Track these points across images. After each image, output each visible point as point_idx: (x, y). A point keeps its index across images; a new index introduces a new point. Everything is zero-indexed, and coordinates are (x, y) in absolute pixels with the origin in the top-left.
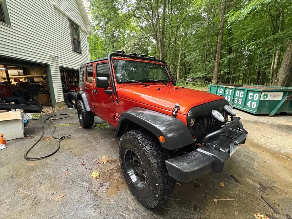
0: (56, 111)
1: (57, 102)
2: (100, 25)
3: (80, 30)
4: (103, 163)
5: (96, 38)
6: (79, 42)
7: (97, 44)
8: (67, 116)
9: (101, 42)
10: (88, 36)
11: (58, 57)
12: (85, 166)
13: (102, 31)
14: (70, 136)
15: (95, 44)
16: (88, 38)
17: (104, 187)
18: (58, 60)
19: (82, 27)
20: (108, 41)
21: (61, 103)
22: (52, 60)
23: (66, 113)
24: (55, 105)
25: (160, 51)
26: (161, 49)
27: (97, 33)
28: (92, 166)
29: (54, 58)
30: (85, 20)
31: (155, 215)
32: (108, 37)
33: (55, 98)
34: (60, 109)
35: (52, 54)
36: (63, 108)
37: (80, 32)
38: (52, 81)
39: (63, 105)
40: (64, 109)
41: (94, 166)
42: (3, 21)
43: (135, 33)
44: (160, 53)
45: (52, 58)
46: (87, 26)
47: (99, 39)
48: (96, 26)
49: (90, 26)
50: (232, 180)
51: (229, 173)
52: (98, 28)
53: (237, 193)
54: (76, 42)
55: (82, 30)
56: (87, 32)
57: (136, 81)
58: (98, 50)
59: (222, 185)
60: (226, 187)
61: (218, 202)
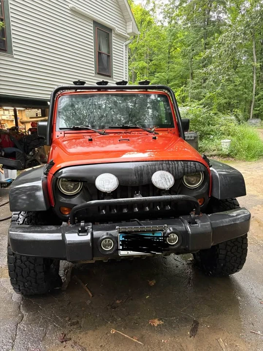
2: (185, 5)
3: (113, 35)
5: (173, 35)
6: (109, 56)
7: (174, 46)
9: (182, 42)
10: (128, 42)
15: (171, 46)
19: (117, 28)
31: (21, 306)
42: (5, 50)
46: (128, 24)
47: (178, 35)
48: (176, 9)
49: (131, 24)
50: (186, 326)
51: (196, 318)
52: (180, 12)
53: (163, 341)
54: (104, 57)
55: (116, 34)
56: (126, 35)
57: (85, 127)
58: (176, 58)
59: (157, 323)
60: (156, 329)
61: (114, 335)
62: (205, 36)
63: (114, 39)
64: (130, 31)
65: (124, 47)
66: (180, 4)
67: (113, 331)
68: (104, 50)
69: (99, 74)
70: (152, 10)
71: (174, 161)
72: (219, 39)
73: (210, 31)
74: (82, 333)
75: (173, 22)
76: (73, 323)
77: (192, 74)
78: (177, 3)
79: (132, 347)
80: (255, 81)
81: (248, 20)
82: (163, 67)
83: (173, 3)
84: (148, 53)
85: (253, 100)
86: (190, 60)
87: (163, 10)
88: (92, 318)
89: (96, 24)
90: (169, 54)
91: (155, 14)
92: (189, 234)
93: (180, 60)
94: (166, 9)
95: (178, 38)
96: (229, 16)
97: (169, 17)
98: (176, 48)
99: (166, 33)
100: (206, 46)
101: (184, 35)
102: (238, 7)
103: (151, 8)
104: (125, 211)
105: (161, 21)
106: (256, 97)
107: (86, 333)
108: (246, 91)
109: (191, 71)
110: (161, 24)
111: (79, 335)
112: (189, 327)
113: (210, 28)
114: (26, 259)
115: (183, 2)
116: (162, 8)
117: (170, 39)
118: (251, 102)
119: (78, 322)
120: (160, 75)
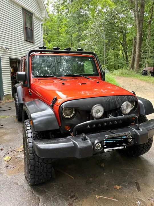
0: (3, 103)
1: (4, 94)
2: (66, 3)
3: (34, 17)
4: (18, 151)
5: (60, 20)
6: (32, 30)
7: (60, 27)
8: (10, 108)
9: (65, 25)
10: (42, 23)
11: (8, 49)
12: (2, 151)
13: (67, 11)
14: (2, 127)
15: (59, 27)
16: (42, 25)
17: (8, 168)
18: (9, 51)
19: (36, 14)
20: (72, 23)
21: (9, 95)
22: (3, 52)
23: (10, 106)
24: (3, 97)
25: (137, 30)
26: (139, 27)
27: (62, 13)
28: (8, 152)
29: (5, 50)
30: (40, 5)
31: (34, 192)
32: (74, 17)
33: (3, 90)
34: (7, 101)
35: (4, 46)
36: (10, 100)
37: (34, 19)
38: (2, 73)
39: (10, 98)
40: (10, 102)
41: (10, 152)
43: (109, 8)
44: (137, 33)
45: (3, 50)
46: (42, 12)
47: (63, 21)
48: (61, 5)
49: (45, 12)
50: (133, 186)
51: (136, 181)
52: (63, 7)
53: (127, 196)
54: (29, 30)
55: (36, 17)
56: (41, 18)
57: (51, 76)
58: (62, 33)
59: (118, 187)
60: (119, 190)
61: (99, 198)
62: (79, 23)
63: (35, 20)
64: (44, 16)
65: (41, 25)
66: (64, 3)
67: (98, 197)
68: (28, 26)
69: (26, 41)
70: (47, 4)
71: (122, 95)
72: (91, 26)
73: (81, 20)
74: (81, 201)
75: (59, 13)
76: (72, 196)
77: (72, 44)
78: (62, 2)
79: (113, 203)
80: (105, 50)
81: (107, 17)
82: (54, 38)
83: (59, 1)
84: (45, 30)
85: (105, 60)
86: (71, 36)
87: (53, 5)
88: (81, 191)
89: (24, 9)
90: (58, 31)
91: (48, 7)
92: (139, 135)
93: (64, 35)
94: (55, 5)
95: (63, 22)
96: (90, 12)
97: (57, 10)
98: (62, 28)
99: (55, 19)
100: (80, 29)
101: (66, 21)
102: (95, 8)
103: (46, 3)
104: (100, 125)
105: (52, 11)
106: (106, 59)
107: (83, 201)
108: (101, 55)
109: (71, 42)
110: (52, 13)
111: (79, 203)
112: (135, 186)
113: (81, 19)
114: (41, 161)
115: (65, 1)
116: (52, 3)
117: (59, 23)
118: (103, 61)
119: (74, 195)
120: (54, 43)
